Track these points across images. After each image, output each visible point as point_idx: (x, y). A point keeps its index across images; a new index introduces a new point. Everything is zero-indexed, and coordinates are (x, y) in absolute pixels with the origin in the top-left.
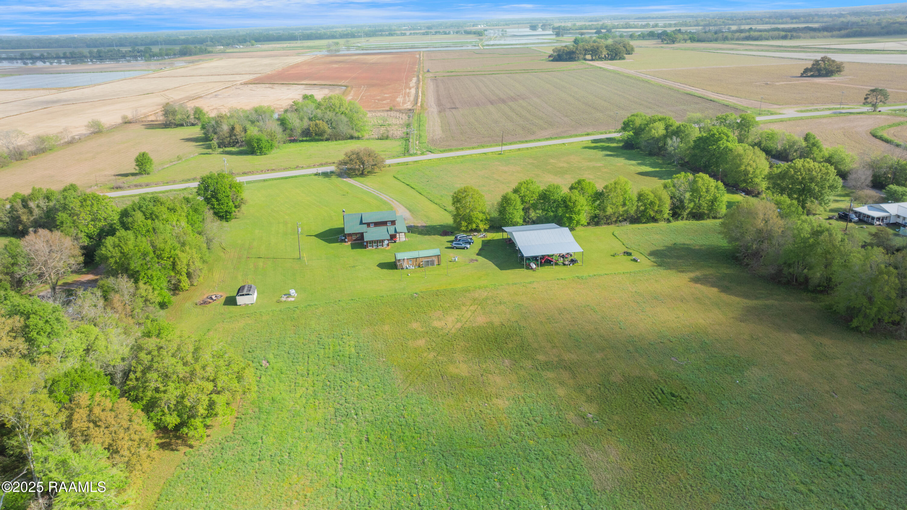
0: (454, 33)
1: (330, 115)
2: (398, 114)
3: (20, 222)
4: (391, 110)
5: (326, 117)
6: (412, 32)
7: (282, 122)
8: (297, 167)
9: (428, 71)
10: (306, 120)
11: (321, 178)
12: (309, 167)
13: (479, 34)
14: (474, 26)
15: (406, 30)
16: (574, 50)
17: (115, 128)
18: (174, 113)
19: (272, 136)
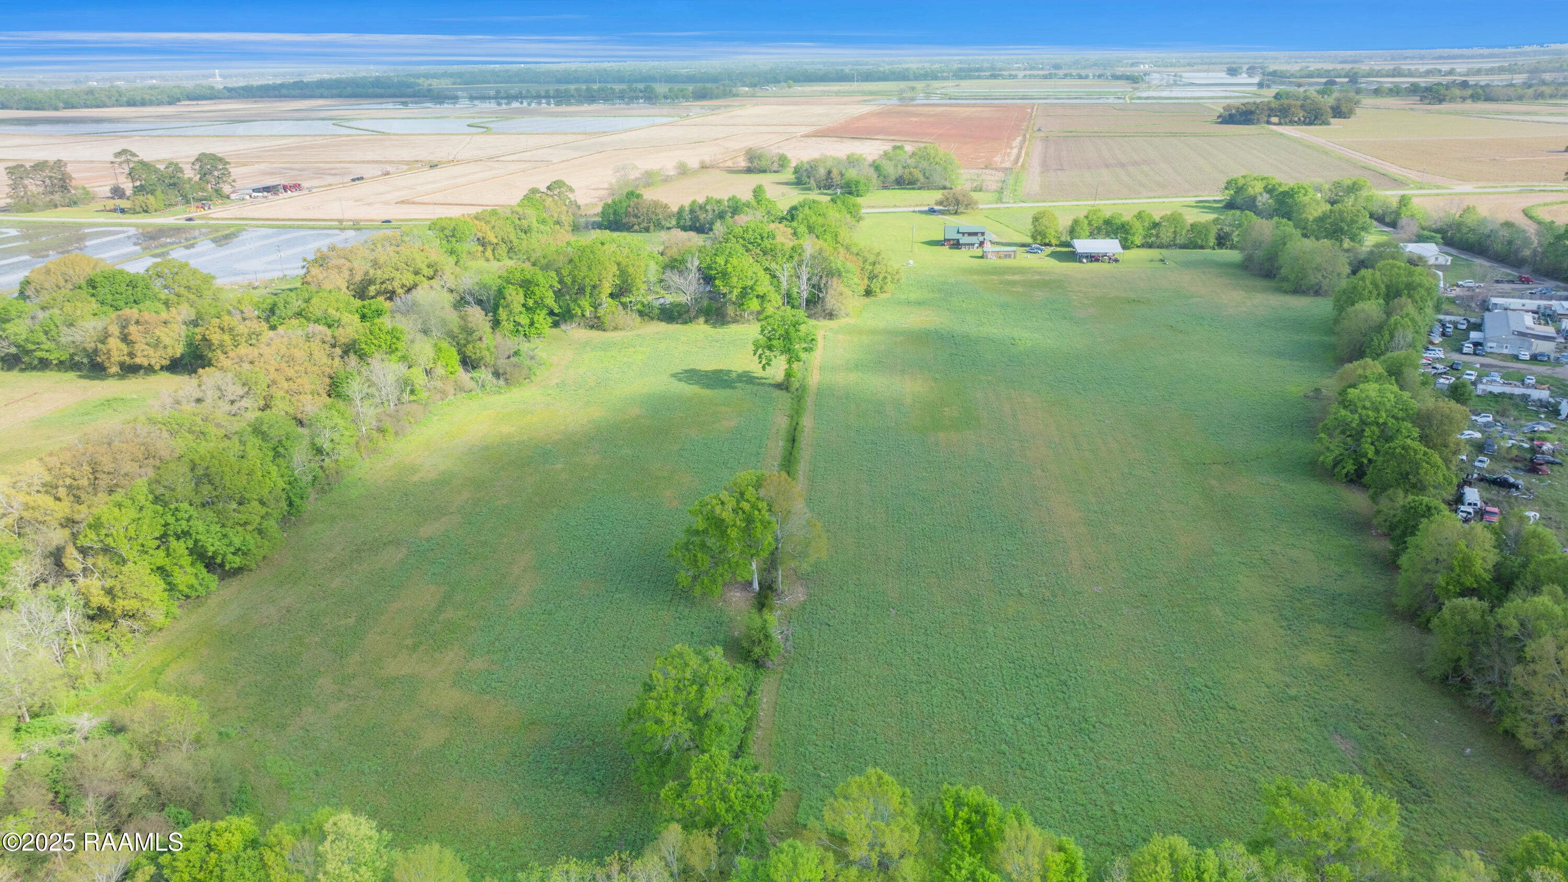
0: (1094, 76)
1: (924, 164)
2: (994, 172)
3: (698, 220)
4: (986, 168)
5: (920, 166)
6: (1028, 73)
7: (877, 168)
8: (895, 206)
9: (1039, 130)
10: (900, 167)
11: (918, 215)
12: (905, 206)
13: (1133, 79)
14: (1132, 65)
15: (1019, 69)
16: (1253, 109)
17: (695, 172)
18: (760, 158)
19: (869, 180)
